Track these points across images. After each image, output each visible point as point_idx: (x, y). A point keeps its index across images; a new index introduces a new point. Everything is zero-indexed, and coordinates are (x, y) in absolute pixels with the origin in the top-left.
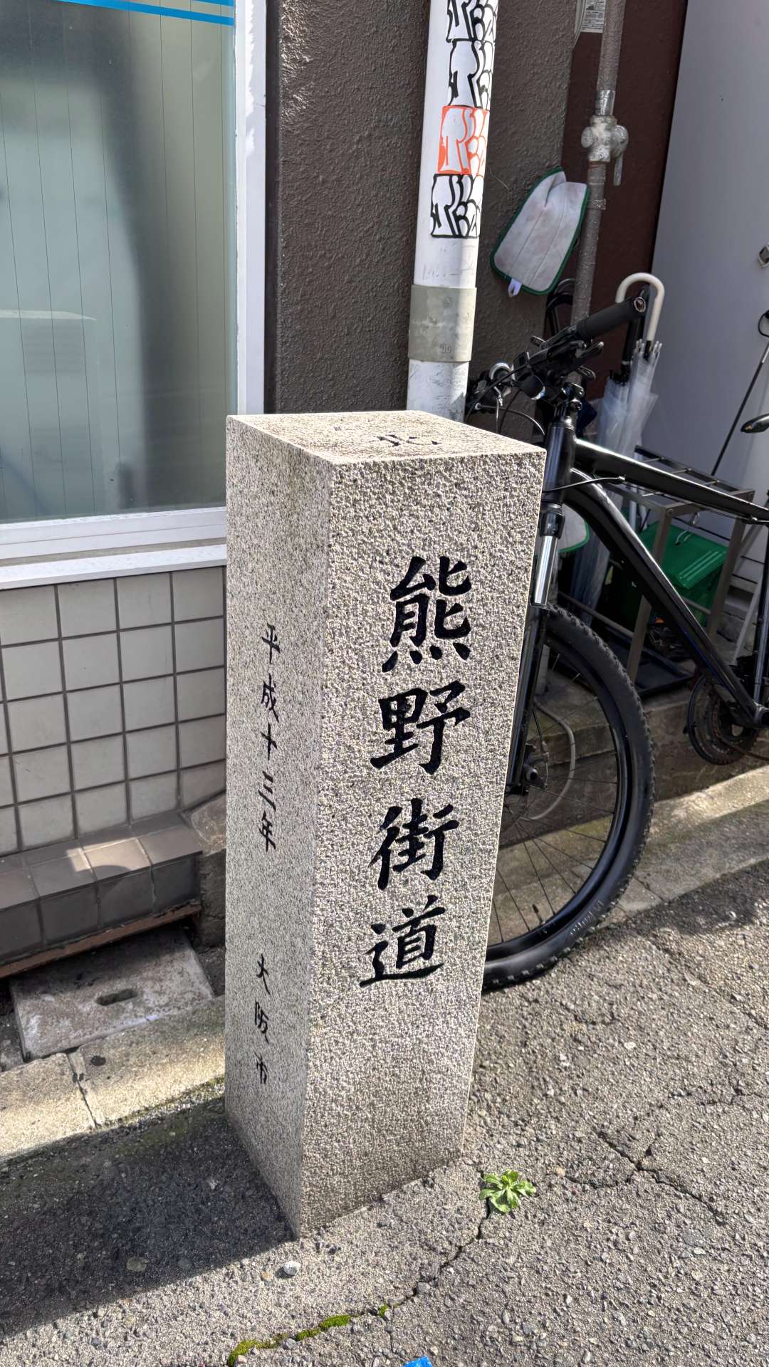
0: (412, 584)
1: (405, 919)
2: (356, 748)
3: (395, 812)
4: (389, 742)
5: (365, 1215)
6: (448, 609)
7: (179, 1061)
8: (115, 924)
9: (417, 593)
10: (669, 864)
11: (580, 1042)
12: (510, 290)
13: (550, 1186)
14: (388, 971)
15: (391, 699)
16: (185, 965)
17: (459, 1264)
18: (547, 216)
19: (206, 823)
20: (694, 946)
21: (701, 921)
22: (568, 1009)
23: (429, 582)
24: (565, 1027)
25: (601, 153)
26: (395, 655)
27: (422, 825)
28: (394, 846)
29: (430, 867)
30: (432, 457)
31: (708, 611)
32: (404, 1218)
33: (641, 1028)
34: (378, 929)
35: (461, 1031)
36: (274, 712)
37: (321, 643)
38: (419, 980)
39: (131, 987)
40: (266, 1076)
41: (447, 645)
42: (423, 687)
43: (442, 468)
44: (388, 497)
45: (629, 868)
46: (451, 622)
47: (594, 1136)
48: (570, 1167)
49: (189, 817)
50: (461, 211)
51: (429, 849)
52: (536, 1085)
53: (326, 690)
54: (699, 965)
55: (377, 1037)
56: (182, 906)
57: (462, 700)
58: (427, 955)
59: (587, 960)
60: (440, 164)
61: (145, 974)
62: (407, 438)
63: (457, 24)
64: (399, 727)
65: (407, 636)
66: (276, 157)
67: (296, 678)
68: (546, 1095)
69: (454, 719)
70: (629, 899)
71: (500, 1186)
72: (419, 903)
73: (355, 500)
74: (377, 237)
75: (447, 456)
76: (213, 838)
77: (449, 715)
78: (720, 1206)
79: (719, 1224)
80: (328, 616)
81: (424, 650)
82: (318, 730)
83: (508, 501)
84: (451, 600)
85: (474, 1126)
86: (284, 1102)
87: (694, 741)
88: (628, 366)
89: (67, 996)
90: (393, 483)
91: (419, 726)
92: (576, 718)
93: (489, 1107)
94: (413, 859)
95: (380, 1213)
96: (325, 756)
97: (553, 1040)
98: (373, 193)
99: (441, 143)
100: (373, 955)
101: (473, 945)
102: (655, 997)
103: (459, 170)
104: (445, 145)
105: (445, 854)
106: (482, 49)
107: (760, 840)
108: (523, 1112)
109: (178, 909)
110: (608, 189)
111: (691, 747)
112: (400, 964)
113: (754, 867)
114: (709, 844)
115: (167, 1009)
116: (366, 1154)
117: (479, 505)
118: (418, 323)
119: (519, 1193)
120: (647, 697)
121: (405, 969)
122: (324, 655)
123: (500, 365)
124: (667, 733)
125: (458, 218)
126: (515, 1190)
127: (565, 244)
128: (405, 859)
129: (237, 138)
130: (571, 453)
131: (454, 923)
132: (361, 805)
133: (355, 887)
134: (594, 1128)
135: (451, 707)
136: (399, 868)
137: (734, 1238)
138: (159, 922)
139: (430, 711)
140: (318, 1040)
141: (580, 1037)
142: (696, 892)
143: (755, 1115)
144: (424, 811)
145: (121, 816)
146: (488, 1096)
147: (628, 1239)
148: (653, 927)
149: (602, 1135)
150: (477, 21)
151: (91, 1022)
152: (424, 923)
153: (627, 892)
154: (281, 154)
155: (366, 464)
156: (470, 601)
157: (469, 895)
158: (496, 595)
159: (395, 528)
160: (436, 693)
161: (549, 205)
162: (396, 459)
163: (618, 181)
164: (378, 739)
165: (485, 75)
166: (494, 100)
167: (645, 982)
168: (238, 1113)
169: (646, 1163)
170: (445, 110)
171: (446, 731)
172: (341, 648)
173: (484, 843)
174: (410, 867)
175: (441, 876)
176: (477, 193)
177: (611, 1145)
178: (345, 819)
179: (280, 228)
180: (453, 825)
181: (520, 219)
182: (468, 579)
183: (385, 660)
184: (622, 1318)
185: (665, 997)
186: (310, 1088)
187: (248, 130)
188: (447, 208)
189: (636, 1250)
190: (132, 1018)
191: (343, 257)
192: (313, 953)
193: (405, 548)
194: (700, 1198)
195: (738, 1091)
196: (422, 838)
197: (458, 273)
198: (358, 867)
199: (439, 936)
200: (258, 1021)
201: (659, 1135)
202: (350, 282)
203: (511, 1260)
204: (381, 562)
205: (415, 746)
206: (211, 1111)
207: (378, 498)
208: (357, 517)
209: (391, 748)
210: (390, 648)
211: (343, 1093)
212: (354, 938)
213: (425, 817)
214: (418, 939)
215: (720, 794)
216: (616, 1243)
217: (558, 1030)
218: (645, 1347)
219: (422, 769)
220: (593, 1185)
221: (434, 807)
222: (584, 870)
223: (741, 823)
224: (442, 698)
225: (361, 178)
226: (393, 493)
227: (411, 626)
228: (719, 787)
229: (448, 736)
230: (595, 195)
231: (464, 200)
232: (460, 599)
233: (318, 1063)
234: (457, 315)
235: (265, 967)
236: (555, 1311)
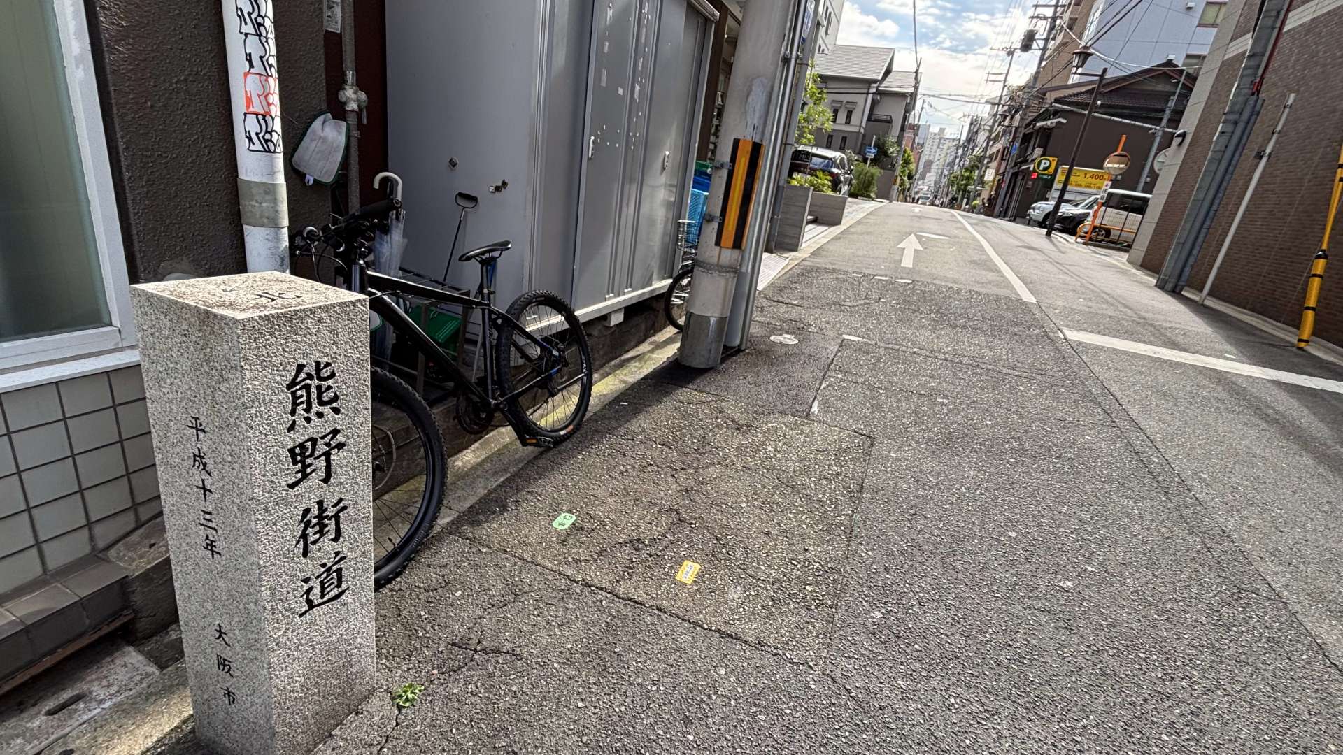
0: (299, 379)
1: (322, 570)
2: (276, 481)
3: (307, 511)
4: (297, 472)
5: (323, 748)
6: (323, 389)
7: (145, 723)
8: (51, 652)
9: (304, 383)
10: (459, 493)
11: (431, 602)
12: (306, 181)
13: (431, 682)
14: (316, 602)
15: (295, 447)
16: (125, 659)
17: (389, 745)
18: (324, 140)
19: (124, 555)
20: (481, 532)
21: (481, 517)
22: (420, 587)
23: (310, 376)
24: (420, 597)
25: (353, 106)
26: (294, 421)
27: (325, 514)
28: (309, 530)
29: (334, 536)
30: (302, 307)
31: (456, 354)
32: (349, 738)
33: (462, 583)
34: (306, 580)
35: (366, 620)
36: (207, 471)
37: (243, 425)
38: (336, 601)
39: (77, 692)
40: (234, 699)
41: (326, 410)
42: (314, 436)
43: (308, 313)
44: (277, 333)
45: (440, 501)
46: (326, 396)
47: (449, 647)
48: (439, 667)
49: (106, 555)
50: (268, 136)
51: (332, 525)
52: (411, 634)
53: (251, 452)
54: (485, 540)
55: (314, 643)
56: (116, 619)
57: (340, 438)
58: (339, 586)
59: (424, 558)
60: (248, 107)
61: (89, 679)
62: (277, 294)
63: (246, 24)
64: (303, 462)
65: (300, 410)
66: (107, 86)
67: (224, 447)
68: (418, 637)
69: (336, 450)
70: (442, 518)
71: (403, 694)
72: (330, 558)
73: (255, 338)
74: (203, 145)
75: (311, 306)
76: (134, 564)
77: (333, 448)
78: (518, 651)
79: (519, 660)
80: (246, 408)
81: (312, 415)
82: (249, 477)
83: (350, 326)
84: (325, 384)
85: (379, 671)
86: (254, 708)
87: (460, 423)
88: (387, 224)
89: (13, 722)
90: (279, 325)
91: (315, 459)
92: (390, 424)
93: (386, 657)
94: (322, 535)
95: (332, 743)
96: (256, 491)
97: (415, 606)
98: (195, 117)
99: (246, 94)
100: (305, 596)
101: (365, 571)
102: (466, 564)
103: (263, 113)
104: (249, 95)
105: (342, 526)
106: (267, 41)
107: (503, 467)
108: (407, 651)
109: (111, 622)
110: (360, 125)
111: (459, 427)
112: (323, 596)
113: (503, 482)
114: (478, 476)
115: (118, 694)
116: (317, 714)
117: (333, 330)
118: (247, 203)
119: (415, 693)
120: (432, 404)
121: (326, 598)
122: (247, 431)
123: (311, 228)
124: (445, 422)
125: (267, 141)
126: (412, 693)
127: (339, 156)
128: (317, 536)
129: (66, 69)
130: (366, 278)
131: (353, 563)
132: (285, 513)
133: (288, 562)
134: (448, 643)
135: (333, 443)
136: (314, 543)
137: (527, 663)
138: (95, 637)
139: (321, 447)
140: (275, 659)
141: (430, 599)
142: (476, 503)
143: (526, 603)
144: (325, 506)
145: (38, 570)
146: (384, 651)
147: (477, 688)
148: (458, 528)
149: (454, 644)
150: (259, 25)
151: (45, 731)
152: (334, 568)
153: (441, 515)
154: (110, 85)
155: (260, 317)
156: (337, 383)
157: (359, 544)
158: (351, 377)
159: (284, 350)
160: (323, 438)
161: (325, 134)
162: (279, 311)
163: (365, 122)
164: (291, 471)
165: (271, 57)
166: (279, 72)
167: (459, 559)
168: (211, 734)
169: (479, 648)
170: (246, 75)
171: (332, 457)
172: (258, 425)
173: (364, 513)
174: (321, 540)
175: (341, 539)
176: (278, 126)
177: (460, 647)
178: (275, 524)
179: (118, 136)
180: (344, 508)
181: (306, 140)
182: (333, 371)
183: (288, 426)
184: (483, 726)
185: (472, 563)
186: (274, 690)
187: (77, 66)
188: (257, 134)
189: (482, 691)
190: (83, 714)
191: (177, 157)
192: (265, 609)
193: (292, 360)
194: (508, 652)
195: (516, 595)
196: (326, 521)
197: (272, 173)
198: (288, 550)
199: (344, 573)
200: (221, 667)
201: (482, 632)
202: (185, 173)
203: (419, 727)
204: (277, 370)
205: (314, 470)
206: (184, 743)
207: (270, 335)
208: (258, 348)
209: (300, 475)
210: (290, 418)
211: (297, 684)
212: (291, 591)
213: (326, 509)
214: (332, 578)
215: (478, 448)
216: (472, 693)
217: (417, 601)
218: (497, 733)
219: (321, 483)
220: (454, 671)
221: (331, 502)
222: (414, 510)
223: (492, 461)
224: (327, 440)
225: (183, 105)
226: (280, 331)
227: (302, 403)
228: (477, 444)
229: (334, 460)
230: (352, 128)
231: (269, 130)
232: (330, 382)
233: (278, 673)
234: (276, 199)
235: (223, 631)
236: (448, 740)
